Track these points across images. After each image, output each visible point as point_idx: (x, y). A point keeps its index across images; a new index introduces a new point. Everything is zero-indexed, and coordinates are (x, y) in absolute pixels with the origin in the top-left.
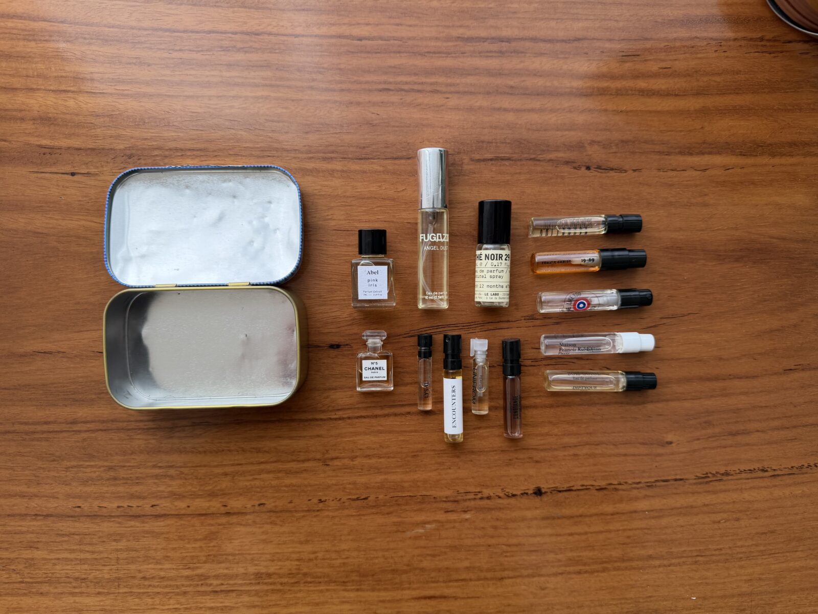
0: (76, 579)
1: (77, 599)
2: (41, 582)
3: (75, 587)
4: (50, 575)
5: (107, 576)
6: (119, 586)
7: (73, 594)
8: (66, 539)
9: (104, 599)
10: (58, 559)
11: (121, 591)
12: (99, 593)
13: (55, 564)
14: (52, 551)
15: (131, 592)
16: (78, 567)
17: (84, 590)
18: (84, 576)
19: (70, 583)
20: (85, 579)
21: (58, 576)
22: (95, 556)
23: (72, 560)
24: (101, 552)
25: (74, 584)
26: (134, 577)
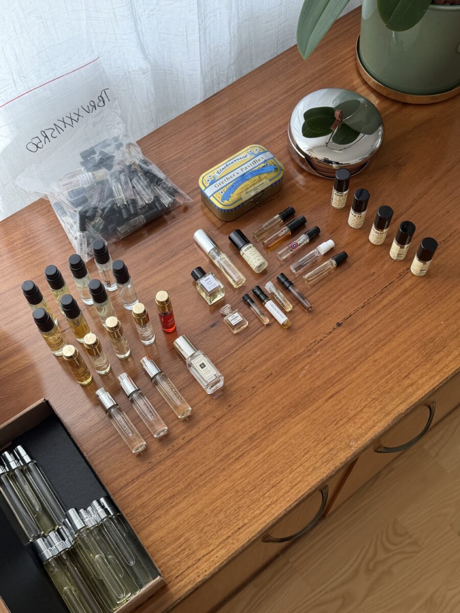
0: (170, 498)
1: (177, 508)
2: (154, 512)
3: (171, 503)
4: (156, 505)
5: (183, 487)
6: (191, 487)
7: (173, 507)
8: (153, 482)
9: (188, 499)
10: (156, 494)
11: (194, 489)
12: (185, 497)
13: (155, 498)
14: (150, 493)
15: (199, 486)
16: (167, 492)
17: (176, 501)
18: (172, 494)
19: (168, 502)
20: (174, 495)
21: (160, 503)
22: (171, 481)
23: (162, 490)
24: (173, 477)
25: (170, 502)
26: (196, 478)
